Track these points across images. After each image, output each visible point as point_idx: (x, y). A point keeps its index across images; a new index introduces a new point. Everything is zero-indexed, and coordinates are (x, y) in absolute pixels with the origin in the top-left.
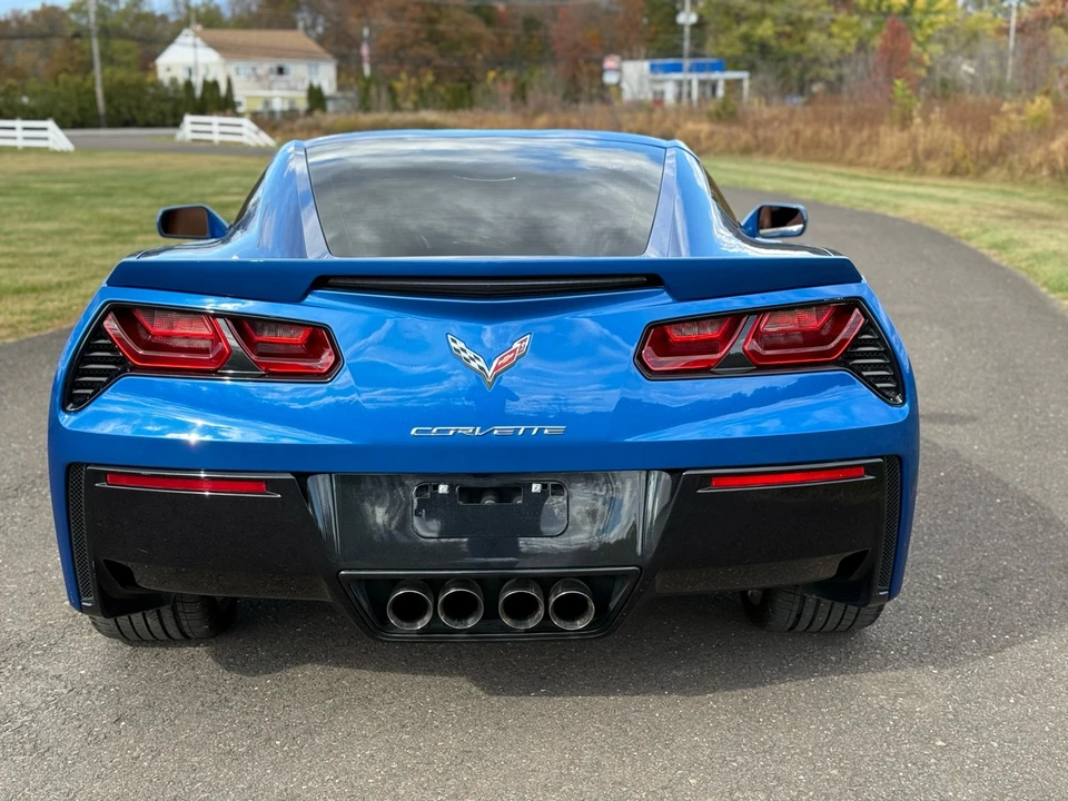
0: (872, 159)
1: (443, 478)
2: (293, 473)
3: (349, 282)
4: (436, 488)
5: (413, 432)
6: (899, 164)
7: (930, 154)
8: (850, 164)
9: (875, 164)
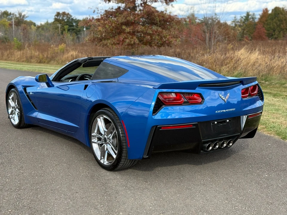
0: (13, 59)
1: (216, 121)
2: (197, 122)
3: (202, 85)
4: (215, 123)
5: (216, 112)
6: (22, 60)
7: (31, 57)
8: (6, 60)
9: (14, 60)
